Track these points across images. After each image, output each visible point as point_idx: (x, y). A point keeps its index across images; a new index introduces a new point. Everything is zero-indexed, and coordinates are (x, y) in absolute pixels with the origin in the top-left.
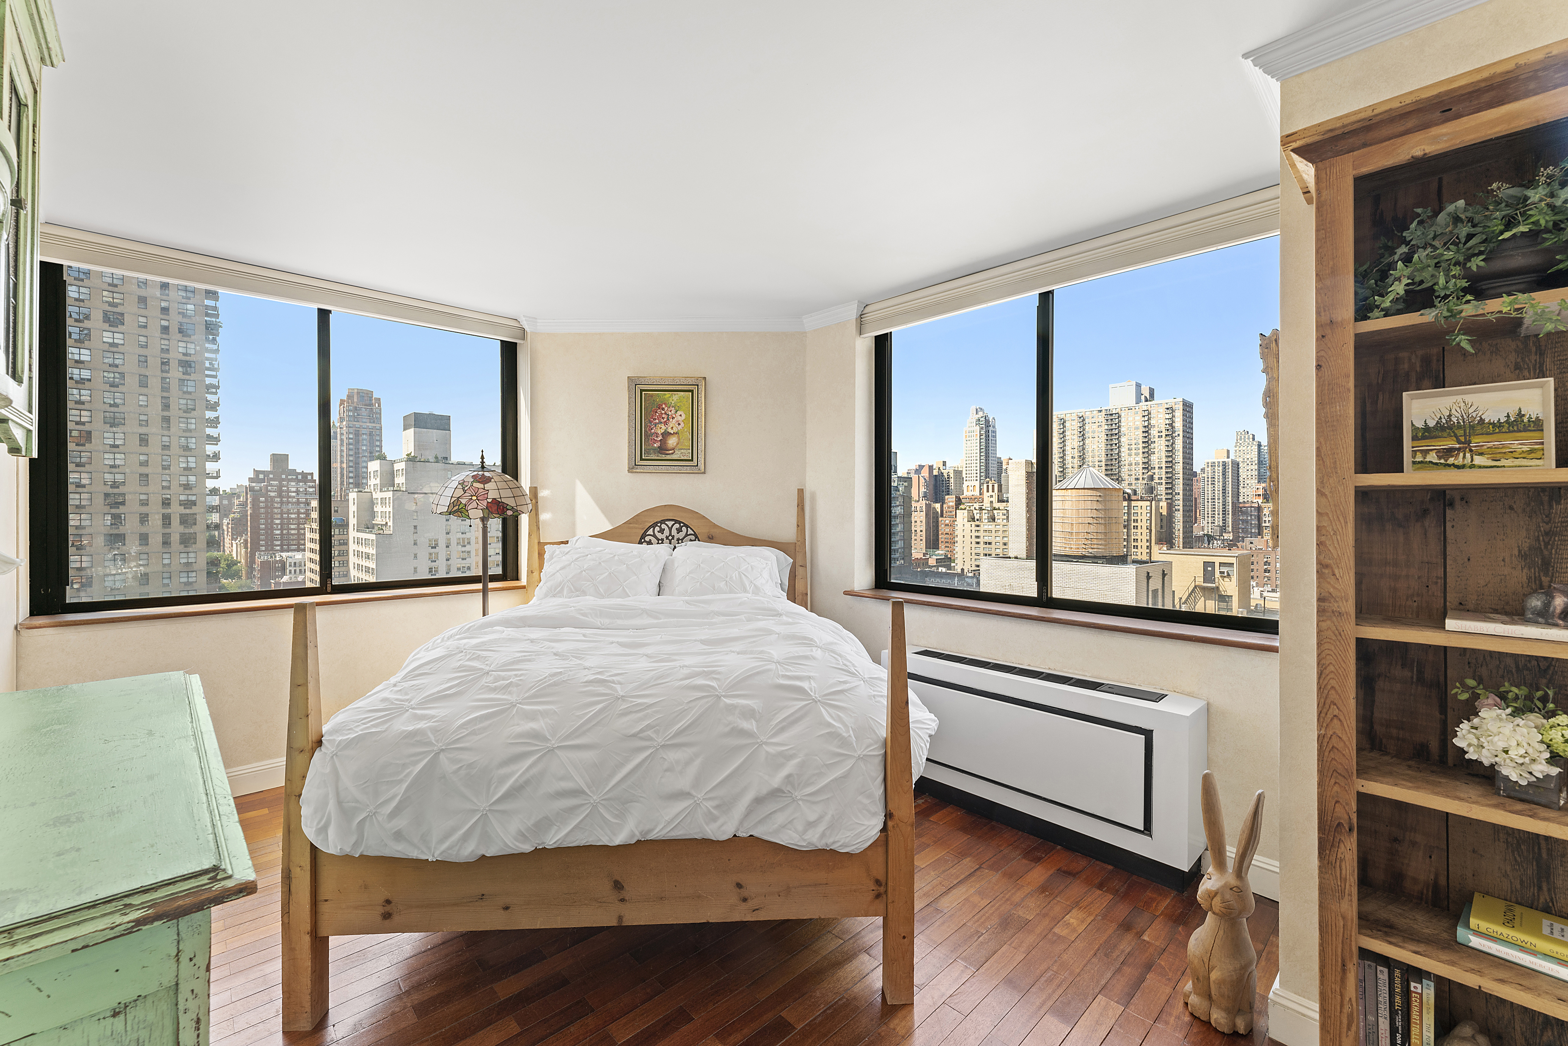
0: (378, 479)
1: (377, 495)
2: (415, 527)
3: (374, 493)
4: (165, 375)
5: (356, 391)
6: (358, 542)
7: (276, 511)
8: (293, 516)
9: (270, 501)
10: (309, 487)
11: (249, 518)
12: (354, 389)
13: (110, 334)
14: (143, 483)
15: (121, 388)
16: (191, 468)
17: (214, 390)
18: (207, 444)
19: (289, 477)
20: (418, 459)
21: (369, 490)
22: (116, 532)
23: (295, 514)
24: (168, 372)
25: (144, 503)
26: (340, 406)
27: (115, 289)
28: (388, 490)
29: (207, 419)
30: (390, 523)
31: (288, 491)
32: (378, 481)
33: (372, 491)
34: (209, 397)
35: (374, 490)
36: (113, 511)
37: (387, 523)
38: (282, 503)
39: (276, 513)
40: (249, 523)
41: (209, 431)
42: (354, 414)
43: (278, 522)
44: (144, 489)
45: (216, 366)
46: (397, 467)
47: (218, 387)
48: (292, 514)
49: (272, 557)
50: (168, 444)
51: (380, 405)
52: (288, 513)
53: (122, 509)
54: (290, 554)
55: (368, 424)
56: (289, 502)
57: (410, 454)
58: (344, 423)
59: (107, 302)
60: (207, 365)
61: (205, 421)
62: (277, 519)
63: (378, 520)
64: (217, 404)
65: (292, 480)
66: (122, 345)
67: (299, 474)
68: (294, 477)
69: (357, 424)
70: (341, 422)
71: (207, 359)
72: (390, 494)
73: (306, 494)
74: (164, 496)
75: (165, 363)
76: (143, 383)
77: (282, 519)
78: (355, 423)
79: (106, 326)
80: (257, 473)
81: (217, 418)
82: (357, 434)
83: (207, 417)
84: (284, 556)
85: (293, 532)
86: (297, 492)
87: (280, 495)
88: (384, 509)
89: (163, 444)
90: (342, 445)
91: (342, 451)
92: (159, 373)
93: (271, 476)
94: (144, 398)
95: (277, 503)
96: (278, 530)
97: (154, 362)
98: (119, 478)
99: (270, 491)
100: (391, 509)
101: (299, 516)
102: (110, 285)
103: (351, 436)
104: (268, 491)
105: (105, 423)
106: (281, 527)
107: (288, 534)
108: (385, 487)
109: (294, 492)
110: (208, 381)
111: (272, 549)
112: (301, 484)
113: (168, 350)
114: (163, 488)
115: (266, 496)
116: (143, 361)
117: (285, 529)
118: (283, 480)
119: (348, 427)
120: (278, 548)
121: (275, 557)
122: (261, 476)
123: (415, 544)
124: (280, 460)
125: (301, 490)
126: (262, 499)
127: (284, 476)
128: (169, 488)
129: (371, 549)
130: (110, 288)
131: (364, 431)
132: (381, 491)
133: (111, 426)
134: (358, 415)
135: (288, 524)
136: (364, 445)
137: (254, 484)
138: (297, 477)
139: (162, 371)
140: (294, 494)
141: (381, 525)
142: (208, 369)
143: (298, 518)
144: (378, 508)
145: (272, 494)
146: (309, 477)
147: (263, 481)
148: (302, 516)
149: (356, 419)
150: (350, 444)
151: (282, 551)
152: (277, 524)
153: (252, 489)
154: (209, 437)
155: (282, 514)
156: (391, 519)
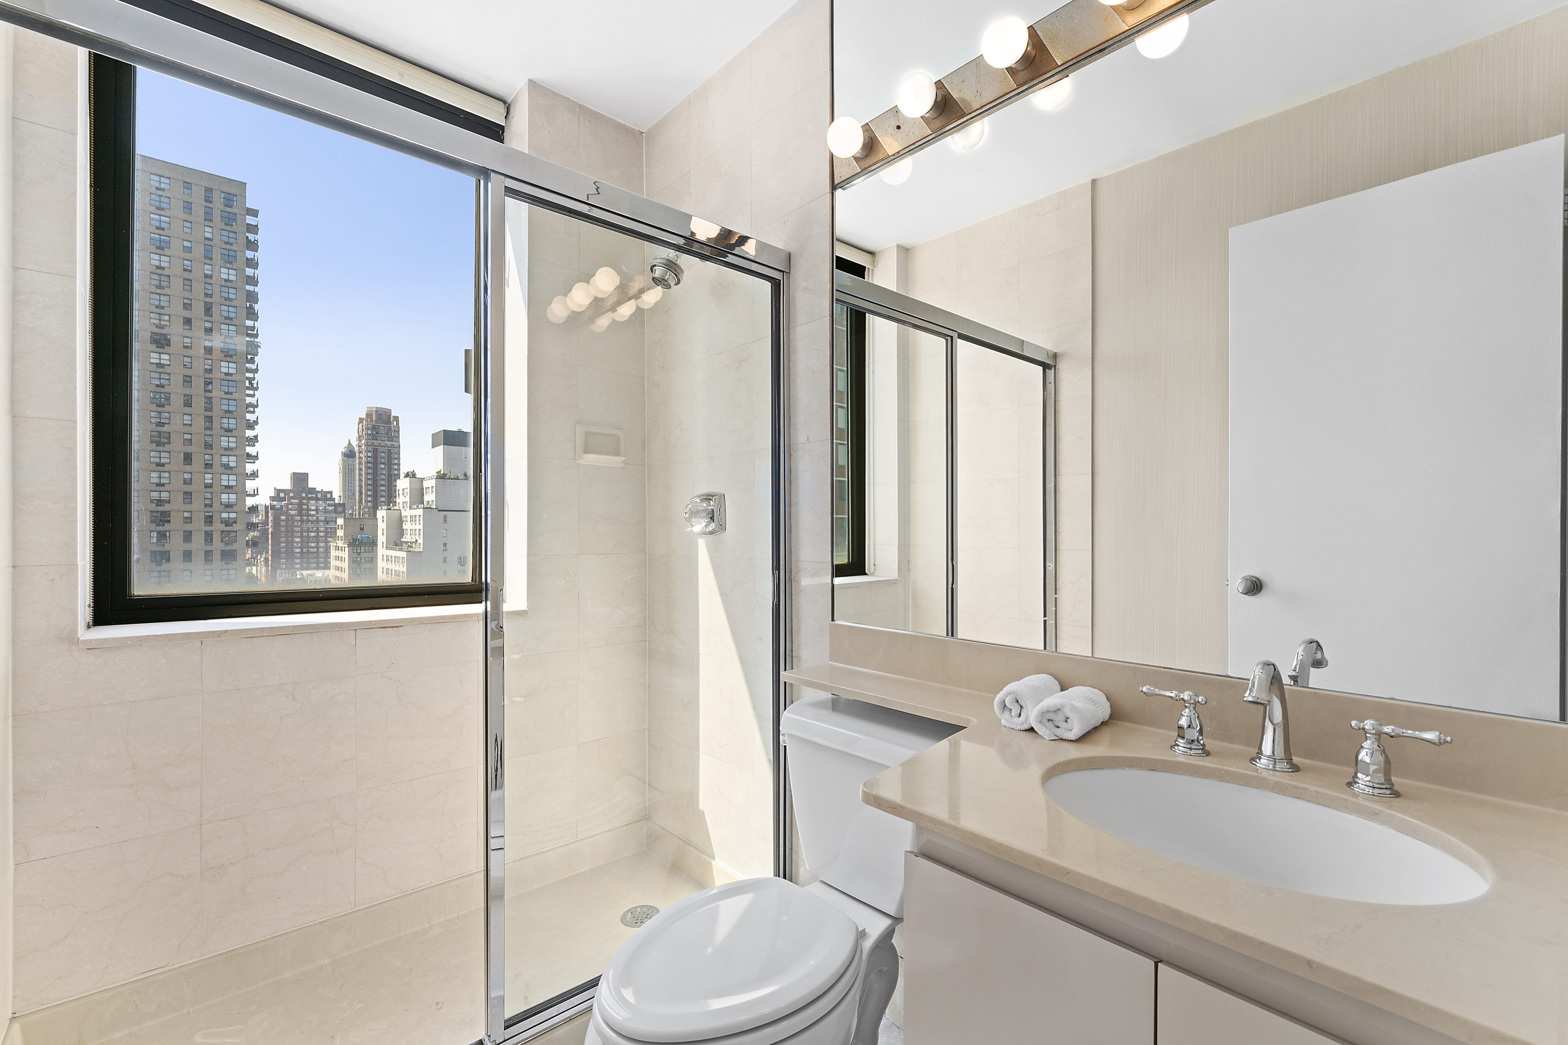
0: (408, 497)
1: (407, 513)
2: (445, 545)
3: (403, 511)
4: (208, 394)
5: (375, 409)
6: (388, 559)
7: (296, 529)
8: (313, 534)
9: (290, 519)
10: (329, 506)
11: (270, 536)
12: (372, 408)
13: (157, 355)
14: (187, 501)
15: (167, 408)
16: (232, 487)
17: (252, 409)
18: (247, 462)
19: (309, 496)
20: (448, 476)
21: (398, 508)
22: (161, 549)
23: (314, 532)
24: (210, 391)
25: (188, 520)
26: (359, 424)
27: (162, 311)
28: (418, 508)
29: (247, 438)
30: (420, 541)
31: (308, 510)
32: (407, 499)
33: (401, 508)
34: (249, 416)
35: (403, 507)
36: (160, 528)
37: (416, 541)
38: (302, 521)
39: (296, 532)
40: (270, 541)
41: (249, 450)
42: (372, 432)
43: (298, 540)
44: (187, 507)
45: (255, 385)
46: (426, 484)
47: (257, 406)
48: (311, 532)
49: (293, 575)
50: (211, 462)
51: (398, 424)
52: (308, 531)
53: (167, 527)
54: (310, 572)
55: (387, 442)
56: (308, 521)
57: (440, 471)
58: (363, 441)
59: (154, 324)
60: (247, 384)
61: (245, 439)
62: (296, 537)
63: (407, 538)
64: (256, 422)
65: (311, 499)
66: (168, 365)
67: (319, 492)
68: (314, 496)
69: (376, 443)
70: (360, 440)
71: (248, 378)
72: (420, 512)
73: (325, 512)
74: (206, 514)
75: (208, 383)
76: (188, 404)
77: (302, 537)
78: (373, 441)
79: (153, 347)
80: (278, 491)
81: (256, 437)
82: (375, 452)
83: (247, 436)
84: (304, 574)
85: (312, 550)
86: (317, 510)
87: (300, 514)
88: (414, 527)
89: (206, 462)
90: (360, 463)
91: (360, 469)
92: (203, 393)
93: (292, 495)
94: (188, 417)
95: (297, 521)
96: (299, 548)
97: (198, 384)
98: (165, 495)
99: (291, 510)
100: (421, 527)
101: (318, 534)
102: (157, 307)
103: (370, 454)
104: (288, 510)
105: (152, 442)
106: (301, 545)
107: (308, 552)
108: (414, 505)
109: (313, 510)
110: (248, 400)
111: (293, 568)
112: (320, 502)
113: (211, 370)
114: (206, 505)
115: (287, 514)
116: (187, 381)
117: (305, 548)
118: (304, 498)
119: (367, 445)
120: (298, 566)
121: (296, 575)
122: (282, 495)
123: (445, 561)
124: (300, 479)
125: (321, 508)
126: (283, 518)
127: (304, 495)
128: (211, 506)
129: (401, 566)
130: (158, 310)
131: (381, 449)
132: (411, 508)
133: (157, 446)
134: (377, 433)
135: (308, 542)
136: (383, 463)
137: (275, 503)
138: (317, 495)
139: (206, 391)
140: (313, 513)
141: (411, 542)
142: (248, 388)
143: (317, 536)
144: (407, 526)
145: (293, 513)
146: (329, 496)
147: (284, 499)
148: (322, 534)
149: (374, 437)
150: (368, 462)
151: (302, 569)
152: (298, 543)
153: (273, 507)
154: (248, 455)
155: (302, 532)
156: (422, 537)
